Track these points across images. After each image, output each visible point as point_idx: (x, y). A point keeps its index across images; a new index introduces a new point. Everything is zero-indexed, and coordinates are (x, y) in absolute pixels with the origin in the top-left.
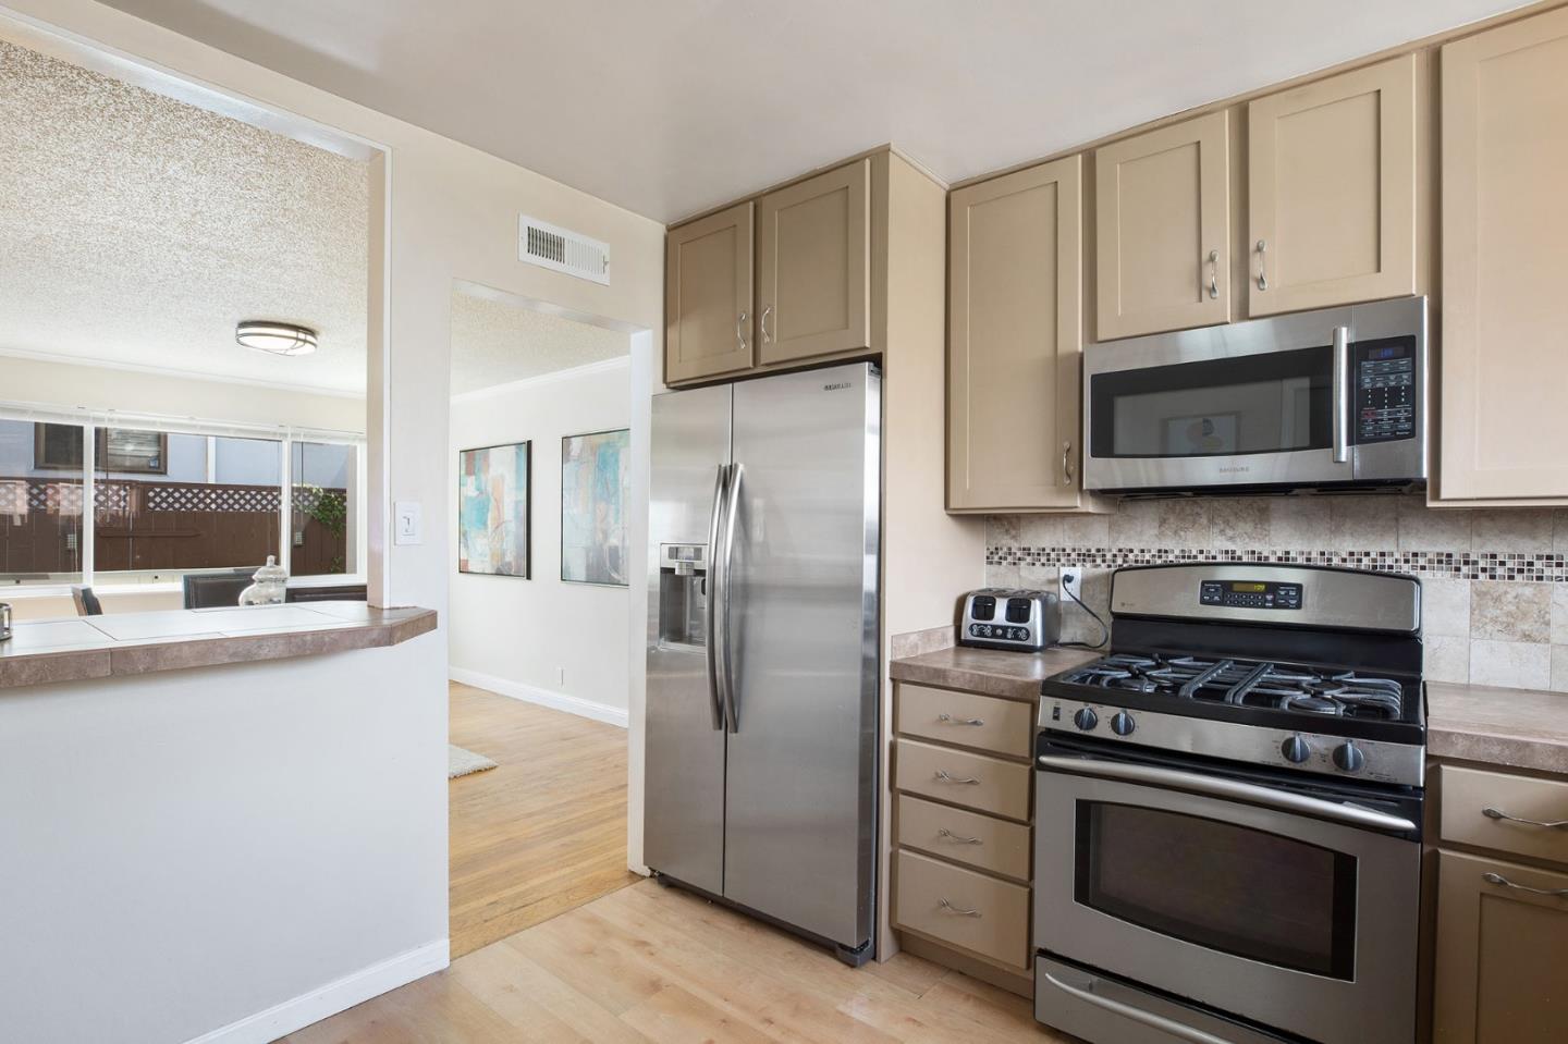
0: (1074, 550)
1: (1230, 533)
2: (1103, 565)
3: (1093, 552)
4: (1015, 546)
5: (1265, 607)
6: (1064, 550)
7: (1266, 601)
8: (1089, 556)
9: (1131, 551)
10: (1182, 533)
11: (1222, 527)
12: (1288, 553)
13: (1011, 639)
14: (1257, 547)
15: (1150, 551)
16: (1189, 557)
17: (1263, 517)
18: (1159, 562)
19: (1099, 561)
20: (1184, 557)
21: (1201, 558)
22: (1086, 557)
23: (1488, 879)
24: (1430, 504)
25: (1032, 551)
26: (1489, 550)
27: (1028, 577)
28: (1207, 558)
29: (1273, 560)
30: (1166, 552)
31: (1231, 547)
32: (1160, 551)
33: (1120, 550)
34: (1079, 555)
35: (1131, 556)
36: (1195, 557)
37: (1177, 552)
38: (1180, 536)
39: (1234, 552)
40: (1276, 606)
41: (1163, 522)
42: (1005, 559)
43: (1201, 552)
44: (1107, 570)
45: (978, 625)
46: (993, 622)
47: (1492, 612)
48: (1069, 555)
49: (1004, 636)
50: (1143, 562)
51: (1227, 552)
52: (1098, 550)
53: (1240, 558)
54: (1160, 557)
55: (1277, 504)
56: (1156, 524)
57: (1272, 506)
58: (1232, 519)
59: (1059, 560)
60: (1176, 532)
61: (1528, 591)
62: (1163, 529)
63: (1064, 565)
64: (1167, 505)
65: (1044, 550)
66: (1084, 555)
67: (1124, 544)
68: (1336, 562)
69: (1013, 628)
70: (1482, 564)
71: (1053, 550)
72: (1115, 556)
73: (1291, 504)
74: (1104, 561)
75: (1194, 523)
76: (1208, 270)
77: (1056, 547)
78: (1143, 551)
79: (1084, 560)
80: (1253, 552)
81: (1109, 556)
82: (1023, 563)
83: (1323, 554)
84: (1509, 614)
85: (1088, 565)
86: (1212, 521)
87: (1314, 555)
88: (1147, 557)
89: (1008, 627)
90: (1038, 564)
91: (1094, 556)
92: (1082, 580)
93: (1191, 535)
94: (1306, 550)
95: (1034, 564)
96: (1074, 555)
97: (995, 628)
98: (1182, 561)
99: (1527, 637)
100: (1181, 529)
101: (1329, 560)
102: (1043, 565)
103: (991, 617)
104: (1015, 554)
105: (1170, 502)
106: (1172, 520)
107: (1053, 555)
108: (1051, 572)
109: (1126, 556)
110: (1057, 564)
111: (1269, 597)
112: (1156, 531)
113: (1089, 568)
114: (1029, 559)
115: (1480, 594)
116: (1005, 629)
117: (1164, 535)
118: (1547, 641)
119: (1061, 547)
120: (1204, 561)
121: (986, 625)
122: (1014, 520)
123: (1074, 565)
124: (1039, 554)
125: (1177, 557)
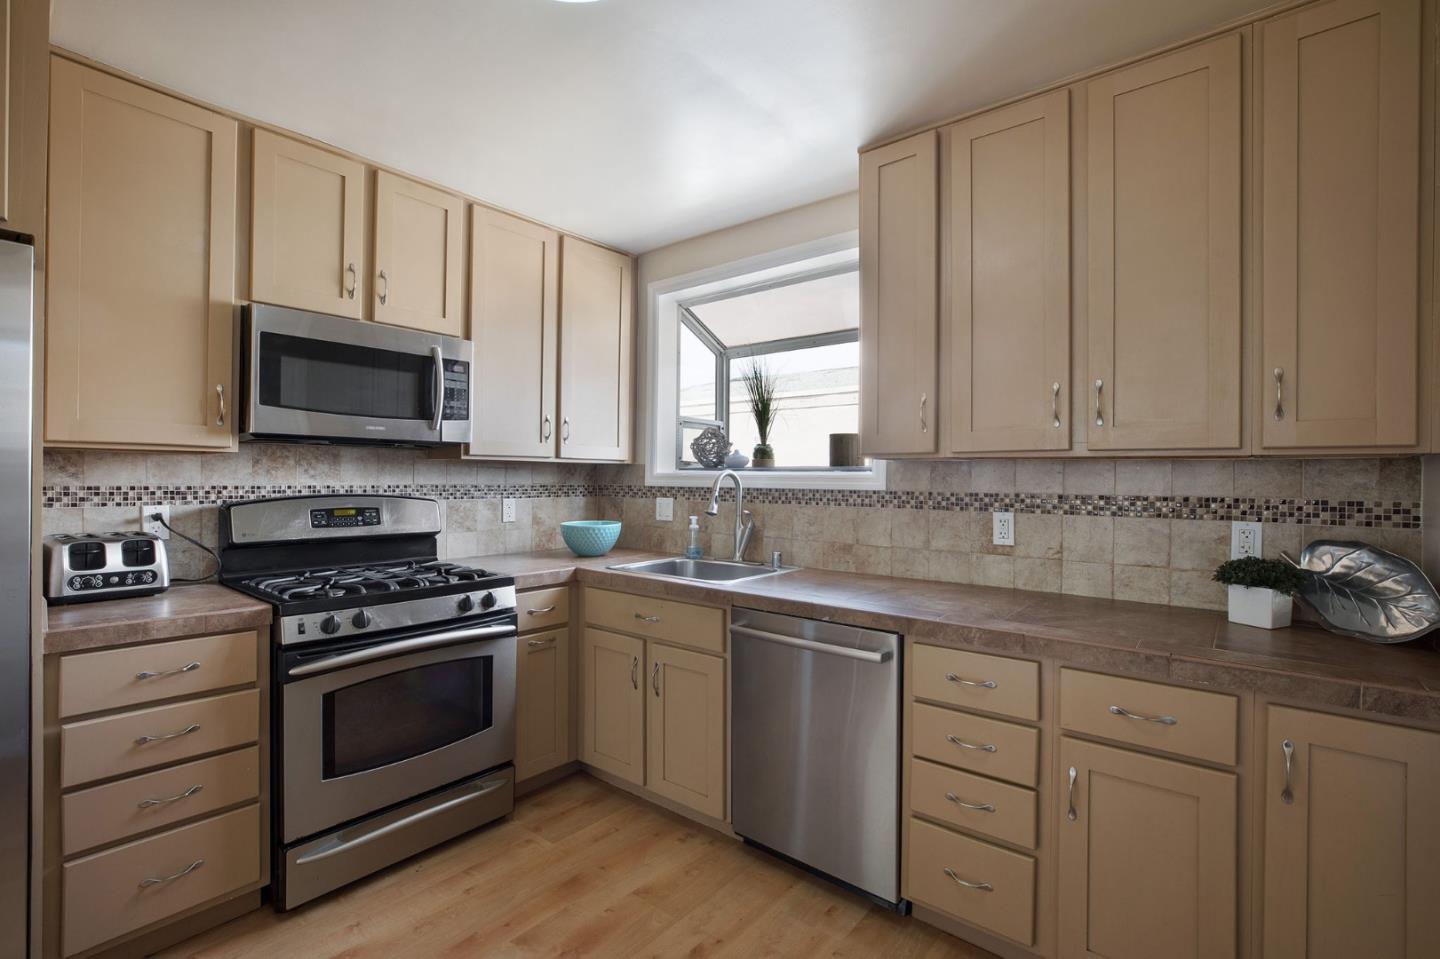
0: (160, 488)
1: (312, 472)
2: (195, 502)
3: (183, 489)
4: (74, 485)
5: (358, 525)
6: (146, 488)
7: (358, 521)
8: (178, 493)
9: (225, 488)
10: (273, 472)
11: (306, 467)
12: (351, 487)
13: (133, 584)
14: (331, 483)
15: (243, 488)
16: (279, 492)
17: (336, 459)
18: (252, 497)
19: (190, 498)
20: (274, 492)
21: (289, 493)
22: (173, 494)
23: (530, 645)
24: (463, 457)
25: (102, 490)
26: (453, 483)
27: (96, 520)
28: (294, 492)
29: (342, 492)
30: (259, 488)
31: (313, 483)
32: (253, 487)
33: (214, 488)
34: (166, 493)
35: (225, 492)
36: (284, 491)
37: (268, 488)
38: (272, 475)
39: (315, 487)
40: (365, 524)
41: (256, 462)
42: (59, 500)
43: (289, 487)
44: (200, 506)
45: (81, 576)
46: (105, 570)
47: (455, 517)
48: (153, 493)
49: (122, 582)
50: (236, 497)
51: (310, 487)
52: (189, 488)
53: (319, 492)
54: (253, 492)
55: (346, 452)
56: (250, 464)
57: (342, 453)
58: (313, 461)
59: (140, 499)
60: (268, 471)
61: (468, 505)
62: (256, 468)
63: (147, 504)
64: (260, 448)
65: (119, 488)
66: (172, 492)
67: (217, 480)
68: (381, 492)
69: (133, 572)
70: (451, 492)
71: (133, 488)
72: (207, 492)
73: (355, 451)
74: (196, 498)
75: (283, 464)
76: (348, 276)
77: (136, 485)
78: (236, 488)
79: (173, 498)
80: (328, 487)
81: (201, 493)
82: (87, 505)
83: (373, 487)
84: (462, 518)
85: (178, 502)
86: (298, 463)
87: (368, 489)
88: (241, 493)
89: (128, 572)
90: (110, 504)
91: (184, 493)
92: (171, 517)
93: (281, 473)
94: (363, 484)
95: (104, 505)
96: (159, 493)
97: (107, 577)
98: (273, 496)
99: (469, 529)
100: (273, 468)
101: (377, 491)
102: (119, 504)
103: (102, 564)
104: (76, 494)
105: (263, 446)
106: (264, 461)
107: (131, 494)
108: (131, 512)
109: (220, 492)
110: (138, 503)
111: (360, 518)
112: (250, 471)
113: (179, 507)
114: (96, 499)
115: (450, 508)
116: (122, 576)
117: (258, 474)
118: (476, 530)
119: (143, 485)
120: (291, 495)
121: (95, 575)
122: (74, 457)
123: (160, 503)
124: (112, 494)
125: (268, 492)
